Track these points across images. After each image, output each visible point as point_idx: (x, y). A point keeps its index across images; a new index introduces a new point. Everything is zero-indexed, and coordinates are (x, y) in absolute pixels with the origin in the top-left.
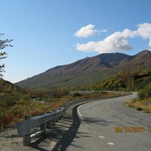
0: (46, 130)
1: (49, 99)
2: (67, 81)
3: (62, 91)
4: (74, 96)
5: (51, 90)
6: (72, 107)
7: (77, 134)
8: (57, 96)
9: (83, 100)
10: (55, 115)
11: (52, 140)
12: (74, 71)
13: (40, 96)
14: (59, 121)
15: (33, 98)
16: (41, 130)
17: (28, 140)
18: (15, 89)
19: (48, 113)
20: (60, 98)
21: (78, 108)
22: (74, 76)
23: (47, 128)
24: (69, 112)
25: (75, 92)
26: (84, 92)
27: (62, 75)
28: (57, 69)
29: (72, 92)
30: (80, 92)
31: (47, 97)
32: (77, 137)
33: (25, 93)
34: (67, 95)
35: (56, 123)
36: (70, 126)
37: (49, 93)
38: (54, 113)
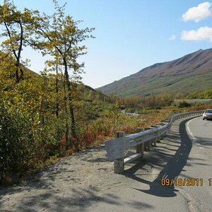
0: (145, 153)
1: (144, 111)
2: (170, 84)
3: (162, 99)
4: (180, 107)
5: (147, 98)
6: (179, 122)
7: (188, 161)
8: (155, 106)
9: (194, 113)
10: (156, 132)
11: (152, 167)
12: (180, 71)
13: (132, 106)
14: (161, 141)
15: (123, 109)
16: (138, 152)
17: (121, 166)
18: (98, 96)
19: (146, 129)
20: (160, 109)
21: (188, 124)
22: (180, 77)
23: (146, 150)
24: (175, 129)
25: (182, 101)
26: (194, 100)
27: (163, 77)
28: (156, 69)
29: (177, 101)
30: (189, 101)
31: (142, 108)
32: (189, 165)
33: (110, 102)
34: (169, 105)
35: (157, 144)
36: (177, 148)
37: (144, 102)
38: (155, 129)
